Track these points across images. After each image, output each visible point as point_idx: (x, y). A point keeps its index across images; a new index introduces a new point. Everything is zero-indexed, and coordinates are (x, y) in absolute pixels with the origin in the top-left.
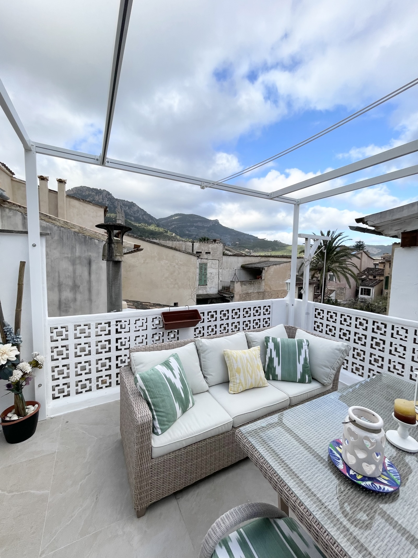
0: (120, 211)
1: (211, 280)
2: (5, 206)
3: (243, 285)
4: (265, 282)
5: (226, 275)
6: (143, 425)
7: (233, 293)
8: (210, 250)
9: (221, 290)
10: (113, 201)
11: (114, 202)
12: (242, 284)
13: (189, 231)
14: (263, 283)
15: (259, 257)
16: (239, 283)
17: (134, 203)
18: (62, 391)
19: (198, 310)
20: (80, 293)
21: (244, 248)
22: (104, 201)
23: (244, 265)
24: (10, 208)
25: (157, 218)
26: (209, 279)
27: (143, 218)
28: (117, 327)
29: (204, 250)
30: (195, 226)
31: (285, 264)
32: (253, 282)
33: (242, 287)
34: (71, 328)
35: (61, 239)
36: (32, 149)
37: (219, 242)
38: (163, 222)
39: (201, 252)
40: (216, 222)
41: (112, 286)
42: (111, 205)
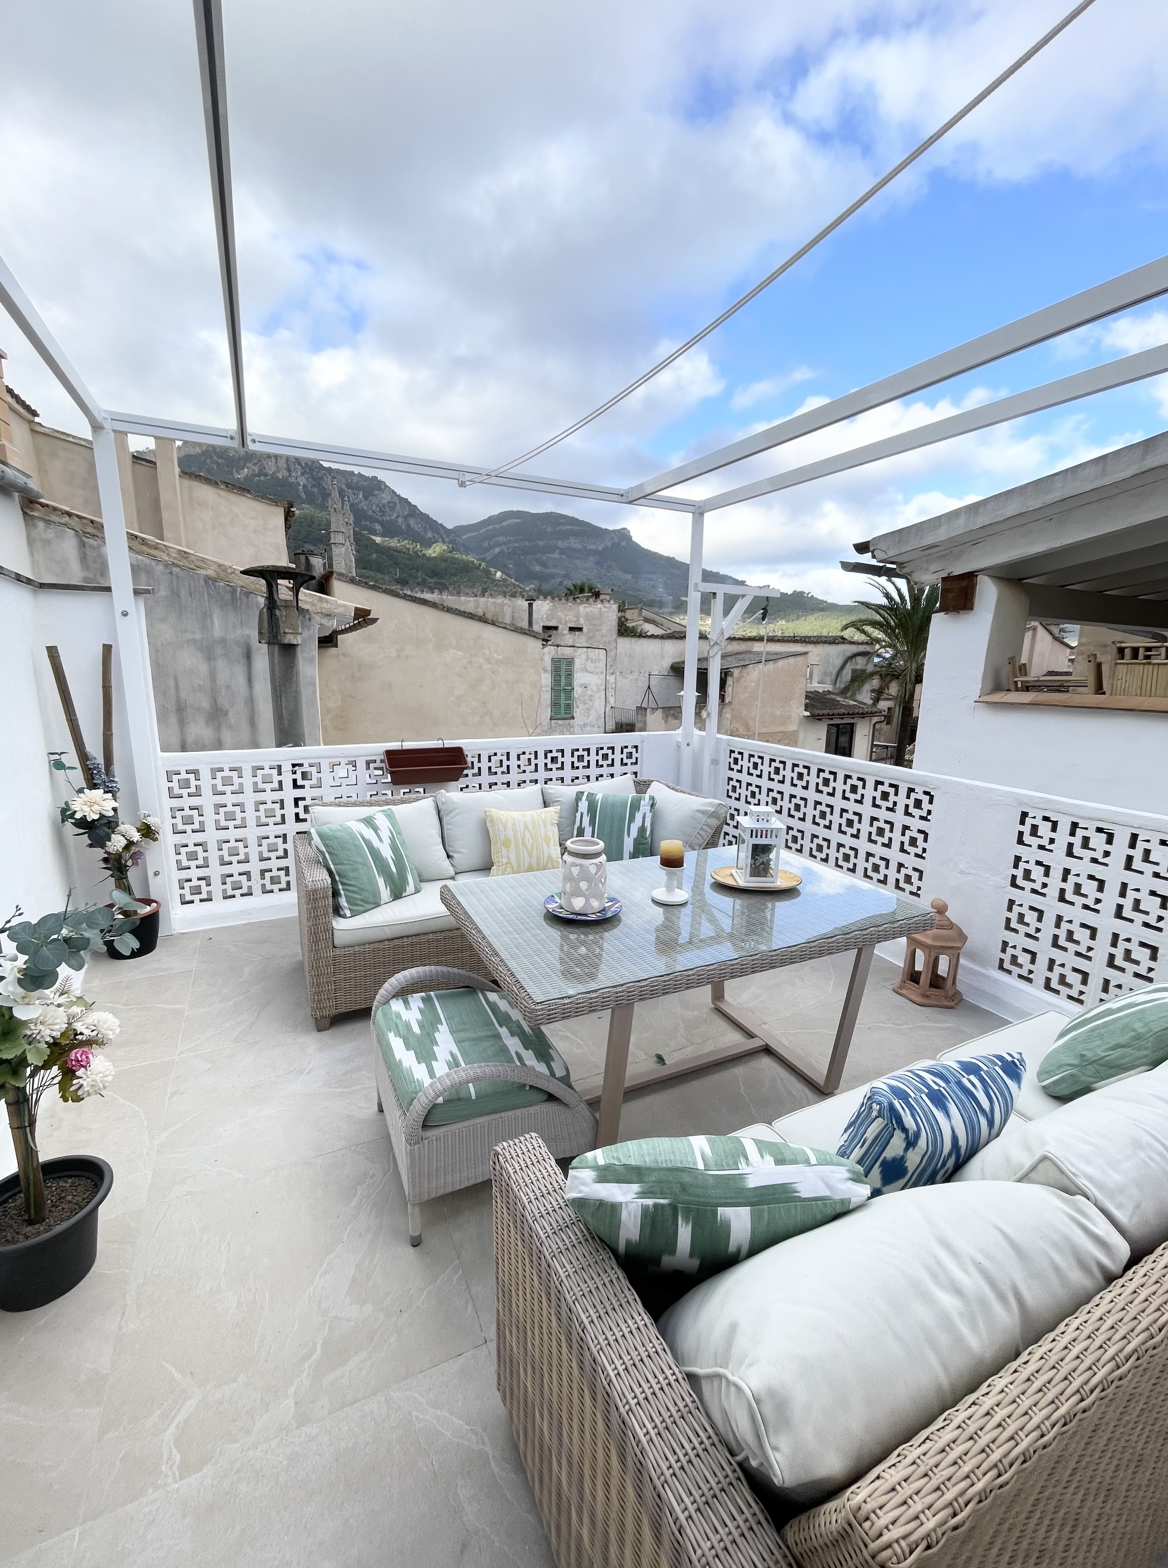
0: (340, 506)
1: (585, 704)
2: (36, 514)
3: (669, 718)
4: (732, 710)
5: (627, 690)
6: (315, 891)
8: (582, 621)
10: (320, 475)
11: (322, 478)
12: (667, 716)
13: (544, 565)
14: (727, 714)
16: (659, 712)
17: (380, 482)
18: (197, 891)
19: (464, 749)
20: (231, 727)
22: (294, 474)
23: (678, 663)
24: (47, 518)
25: (450, 526)
26: (579, 703)
27: (408, 526)
28: (295, 776)
29: (563, 621)
30: (560, 549)
31: (792, 660)
33: (666, 722)
34: (205, 774)
35: (175, 594)
36: (105, 425)
37: (608, 597)
38: (465, 537)
39: (556, 628)
40: (624, 535)
41: (281, 696)
42: (313, 486)
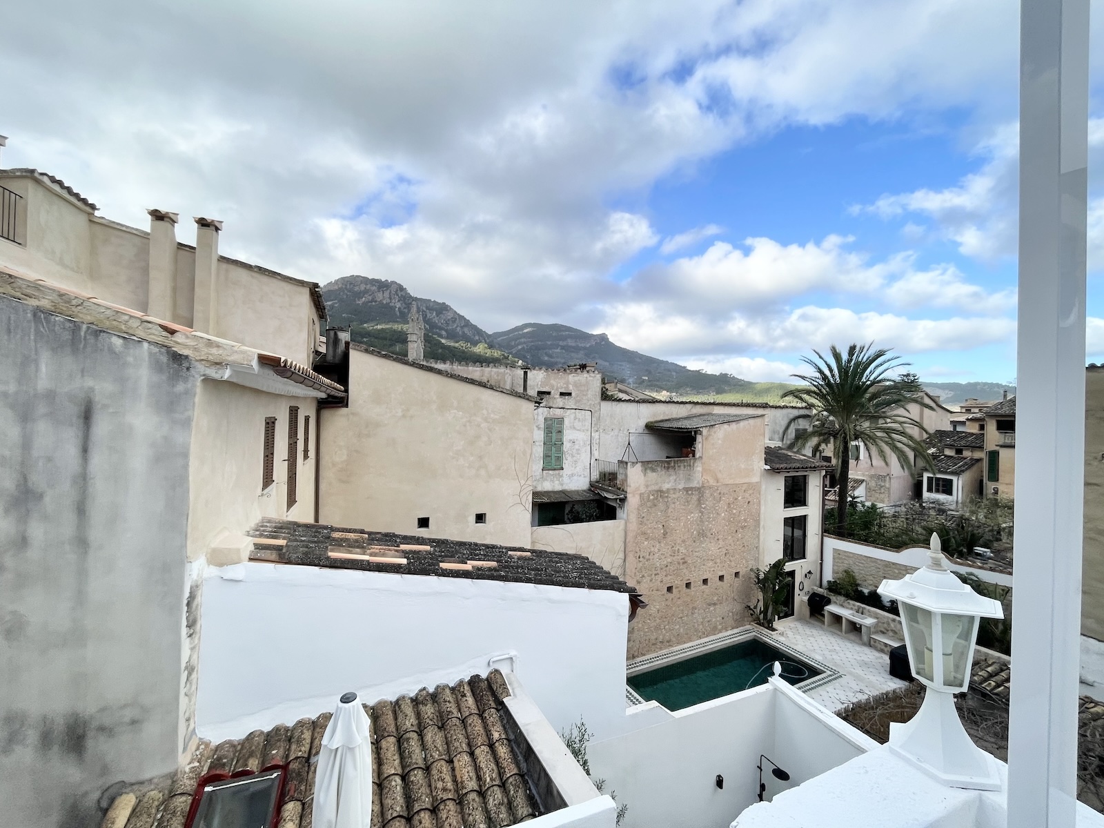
0: (416, 318)
1: (573, 456)
3: (648, 471)
4: (703, 464)
5: (610, 444)
7: (623, 490)
8: (571, 387)
9: (597, 482)
11: (411, 304)
12: (646, 470)
14: (699, 467)
15: (687, 405)
16: (639, 465)
17: (448, 306)
21: (658, 387)
23: (652, 423)
25: (490, 333)
26: (567, 456)
27: (464, 332)
29: (555, 388)
30: (561, 346)
31: (751, 421)
32: (674, 463)
33: (645, 475)
37: (593, 370)
38: (500, 339)
39: (549, 393)
40: (603, 337)
42: (405, 308)
